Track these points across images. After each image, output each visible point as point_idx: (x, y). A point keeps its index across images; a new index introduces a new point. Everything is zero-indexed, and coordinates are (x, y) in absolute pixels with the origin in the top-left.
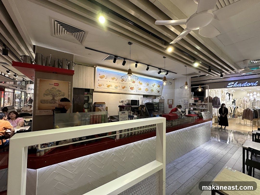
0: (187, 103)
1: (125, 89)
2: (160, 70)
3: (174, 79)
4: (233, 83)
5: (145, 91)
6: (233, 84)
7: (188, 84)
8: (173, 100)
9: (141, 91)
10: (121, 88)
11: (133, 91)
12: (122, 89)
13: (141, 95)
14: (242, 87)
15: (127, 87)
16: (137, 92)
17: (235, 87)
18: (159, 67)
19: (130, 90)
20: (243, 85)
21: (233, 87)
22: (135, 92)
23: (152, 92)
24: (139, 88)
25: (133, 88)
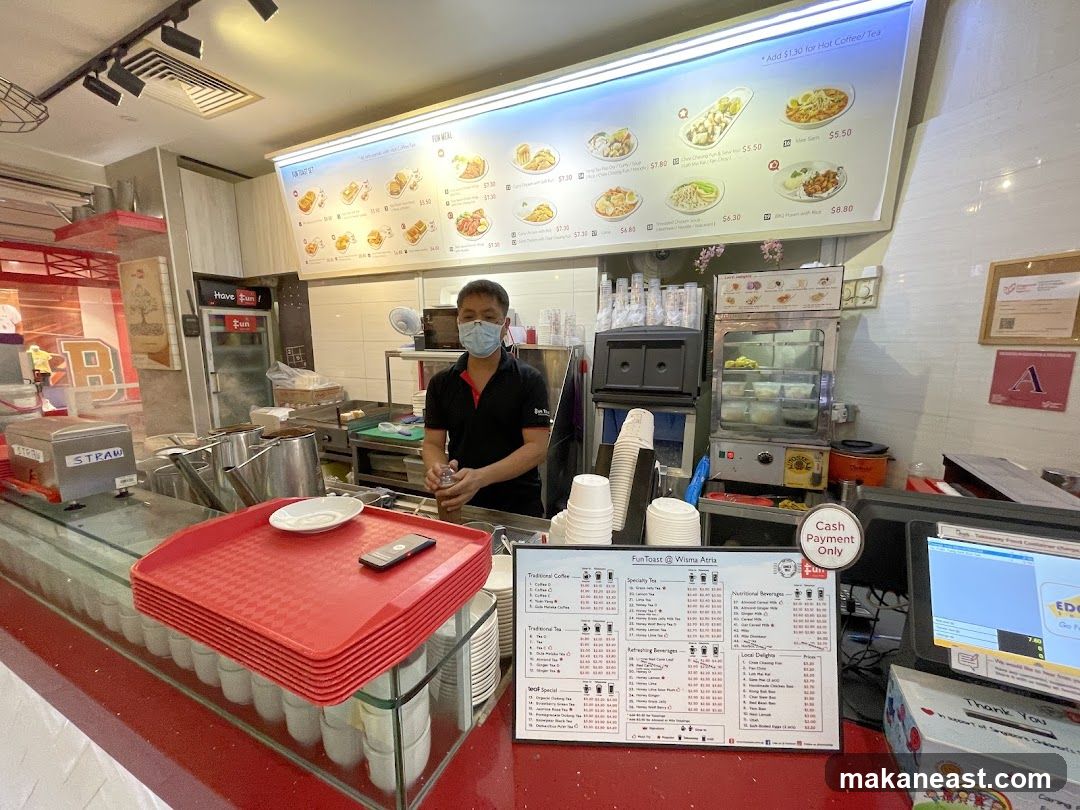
1: (424, 240)
5: (601, 223)
9: (553, 224)
10: (400, 239)
11: (486, 239)
12: (410, 248)
15: (437, 224)
16: (518, 249)
19: (461, 240)
22: (497, 245)
23: (689, 217)
24: (524, 204)
25: (482, 220)
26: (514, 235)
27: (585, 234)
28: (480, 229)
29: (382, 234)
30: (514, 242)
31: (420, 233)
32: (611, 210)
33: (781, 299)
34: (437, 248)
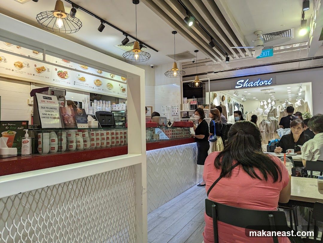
0: (176, 112)
1: (43, 74)
2: (127, 36)
3: (152, 67)
4: (243, 81)
5: (95, 86)
6: (243, 83)
7: (178, 66)
8: (151, 107)
9: (85, 83)
10: (32, 70)
11: (66, 80)
12: (36, 74)
13: (85, 93)
14: (253, 87)
15: (50, 70)
16: (75, 86)
17: (245, 87)
18: (125, 30)
19: (58, 78)
20: (256, 85)
21: (243, 88)
22: (70, 83)
23: (109, 90)
24: (79, 75)
25: (66, 75)
26: (75, 82)
27: (91, 87)
28: (65, 77)
29: (23, 64)
30: (74, 84)
31: (42, 70)
32: (97, 84)
33: (118, 108)
34: (48, 78)
